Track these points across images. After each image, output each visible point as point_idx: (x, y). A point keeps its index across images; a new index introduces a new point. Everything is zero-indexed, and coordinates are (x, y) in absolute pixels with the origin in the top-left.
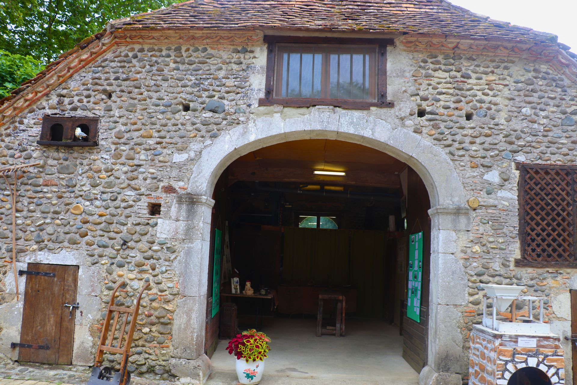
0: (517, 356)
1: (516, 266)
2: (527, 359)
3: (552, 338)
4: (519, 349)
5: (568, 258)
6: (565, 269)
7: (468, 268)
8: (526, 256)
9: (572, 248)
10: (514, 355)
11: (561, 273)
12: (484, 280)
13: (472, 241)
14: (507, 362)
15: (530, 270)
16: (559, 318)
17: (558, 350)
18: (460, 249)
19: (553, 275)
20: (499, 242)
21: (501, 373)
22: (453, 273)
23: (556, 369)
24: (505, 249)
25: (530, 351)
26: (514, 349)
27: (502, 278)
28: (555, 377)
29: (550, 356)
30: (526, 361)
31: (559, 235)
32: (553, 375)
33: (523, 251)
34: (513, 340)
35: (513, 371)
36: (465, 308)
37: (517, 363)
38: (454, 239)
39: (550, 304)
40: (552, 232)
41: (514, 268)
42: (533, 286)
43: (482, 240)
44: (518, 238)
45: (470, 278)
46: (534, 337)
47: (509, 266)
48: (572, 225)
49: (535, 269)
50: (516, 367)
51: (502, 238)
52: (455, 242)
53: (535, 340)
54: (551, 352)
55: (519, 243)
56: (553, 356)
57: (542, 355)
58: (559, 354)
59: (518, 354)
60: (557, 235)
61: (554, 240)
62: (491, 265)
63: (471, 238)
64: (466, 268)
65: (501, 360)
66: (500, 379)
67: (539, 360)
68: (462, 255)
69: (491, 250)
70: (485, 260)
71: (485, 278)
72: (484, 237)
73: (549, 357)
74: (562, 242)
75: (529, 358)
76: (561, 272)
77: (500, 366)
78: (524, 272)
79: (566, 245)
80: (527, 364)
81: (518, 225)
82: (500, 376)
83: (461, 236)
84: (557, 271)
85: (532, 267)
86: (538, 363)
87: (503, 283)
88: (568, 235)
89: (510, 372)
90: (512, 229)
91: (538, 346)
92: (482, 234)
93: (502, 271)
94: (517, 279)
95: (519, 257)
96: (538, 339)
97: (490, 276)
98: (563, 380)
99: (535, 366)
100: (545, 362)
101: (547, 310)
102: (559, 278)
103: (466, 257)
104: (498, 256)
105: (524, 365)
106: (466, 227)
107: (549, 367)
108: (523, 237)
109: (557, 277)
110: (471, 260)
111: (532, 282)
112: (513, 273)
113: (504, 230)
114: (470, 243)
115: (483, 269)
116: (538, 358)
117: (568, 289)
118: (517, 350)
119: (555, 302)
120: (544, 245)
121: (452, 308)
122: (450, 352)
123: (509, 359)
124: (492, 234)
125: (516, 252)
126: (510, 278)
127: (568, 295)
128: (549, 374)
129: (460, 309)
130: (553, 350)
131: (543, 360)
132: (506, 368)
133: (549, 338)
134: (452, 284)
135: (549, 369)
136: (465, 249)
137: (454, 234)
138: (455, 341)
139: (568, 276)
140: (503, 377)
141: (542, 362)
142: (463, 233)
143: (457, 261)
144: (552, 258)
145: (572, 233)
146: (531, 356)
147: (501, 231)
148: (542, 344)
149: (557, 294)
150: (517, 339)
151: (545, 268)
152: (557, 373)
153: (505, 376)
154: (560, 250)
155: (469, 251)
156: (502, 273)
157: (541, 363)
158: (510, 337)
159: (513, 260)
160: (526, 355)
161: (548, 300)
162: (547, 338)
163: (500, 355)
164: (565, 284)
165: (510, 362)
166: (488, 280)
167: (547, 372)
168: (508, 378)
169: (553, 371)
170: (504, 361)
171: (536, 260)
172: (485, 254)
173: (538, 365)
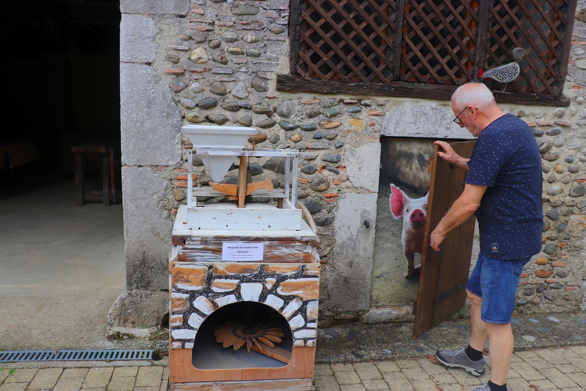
0: (217, 281)
1: (278, 89)
2: (239, 287)
3: (300, 241)
4: (220, 267)
5: (382, 76)
6: (376, 98)
7: (182, 94)
8: (300, 70)
9: (392, 56)
10: (209, 279)
11: (366, 105)
12: (213, 118)
13: (191, 38)
14: (193, 295)
15: (307, 97)
16: (356, 188)
17: (308, 266)
18: (163, 55)
19: (351, 108)
20: (246, 41)
21: (181, 316)
22: (150, 103)
23: (301, 303)
24: (258, 56)
25: (246, 270)
26: (210, 267)
27: (250, 113)
28: (299, 317)
29: (291, 277)
30: (237, 292)
31: (368, 30)
32: (295, 314)
33: (295, 58)
34: (210, 247)
35: (208, 310)
36: (176, 172)
37: (218, 295)
38: (150, 34)
39: (342, 164)
40: (354, 24)
41: (276, 94)
42: (313, 129)
43: (211, 36)
44: (286, 33)
45: (185, 112)
46: (258, 239)
47: (265, 90)
48: (394, 11)
49: (317, 96)
50: (214, 304)
51: (252, 32)
52: (154, 39)
53: (261, 245)
54: (291, 269)
55: (288, 42)
56: (296, 277)
57: (273, 276)
58: (309, 273)
59: (220, 277)
60: (364, 29)
61: (358, 39)
62: (229, 87)
63: (188, 32)
64: (177, 92)
65: (179, 291)
66: (178, 328)
67: (264, 288)
68: (169, 66)
69: (229, 57)
70: (217, 77)
71: (216, 113)
72: (216, 28)
73: (288, 280)
74: (373, 45)
75: (243, 285)
76: (368, 102)
77: (177, 303)
78: (295, 101)
79: (379, 51)
80: (239, 296)
81: (286, 7)
82: (178, 324)
83: (166, 28)
84: (360, 100)
85: (311, 91)
86: (263, 293)
87: (254, 123)
88: (386, 31)
89: (202, 315)
90: (275, 14)
91: (266, 258)
92: (213, 24)
93: (253, 99)
94: (282, 115)
95: (287, 71)
96: (267, 243)
97: (226, 109)
98: (313, 321)
99: (256, 300)
100: (279, 290)
101: (337, 173)
102: (365, 114)
103: (176, 70)
104: (243, 70)
105: (232, 299)
106: (176, 8)
107: (287, 300)
108: (295, 31)
109: (358, 112)
110: (187, 75)
111: (312, 121)
112: (275, 103)
113: (258, 17)
114: (186, 43)
115: (213, 96)
116: (264, 283)
117: (378, 135)
118: (216, 269)
119: (351, 160)
120: (338, 48)
121: (148, 172)
122: (150, 254)
123: (200, 288)
124: (231, 23)
125: (280, 62)
126: (269, 114)
127: (377, 146)
128: (287, 313)
129: (166, 173)
130: (297, 265)
131: (276, 286)
132: (192, 306)
133: (291, 240)
134: (148, 124)
135: (286, 304)
136: (174, 53)
137: (151, 23)
138: (158, 234)
139: (380, 110)
140: (185, 325)
141: (273, 291)
142: (169, 20)
143: (157, 79)
144: (351, 75)
145: (393, 26)
146: (249, 281)
147: (251, 18)
148: (276, 253)
149: (357, 144)
150: (221, 244)
151: (336, 94)
152: (302, 311)
153: (190, 322)
154: (369, 60)
155: (183, 57)
156: (251, 103)
157: (270, 292)
158: (204, 241)
159: (275, 77)
160: (236, 278)
161: (339, 156)
162: (288, 241)
163: (177, 281)
164: (373, 125)
165: (201, 294)
166: (221, 118)
167: (282, 309)
168: (197, 326)
169: (294, 306)
170: (187, 292)
171: (319, 79)
172: (218, 65)
173: (263, 297)
